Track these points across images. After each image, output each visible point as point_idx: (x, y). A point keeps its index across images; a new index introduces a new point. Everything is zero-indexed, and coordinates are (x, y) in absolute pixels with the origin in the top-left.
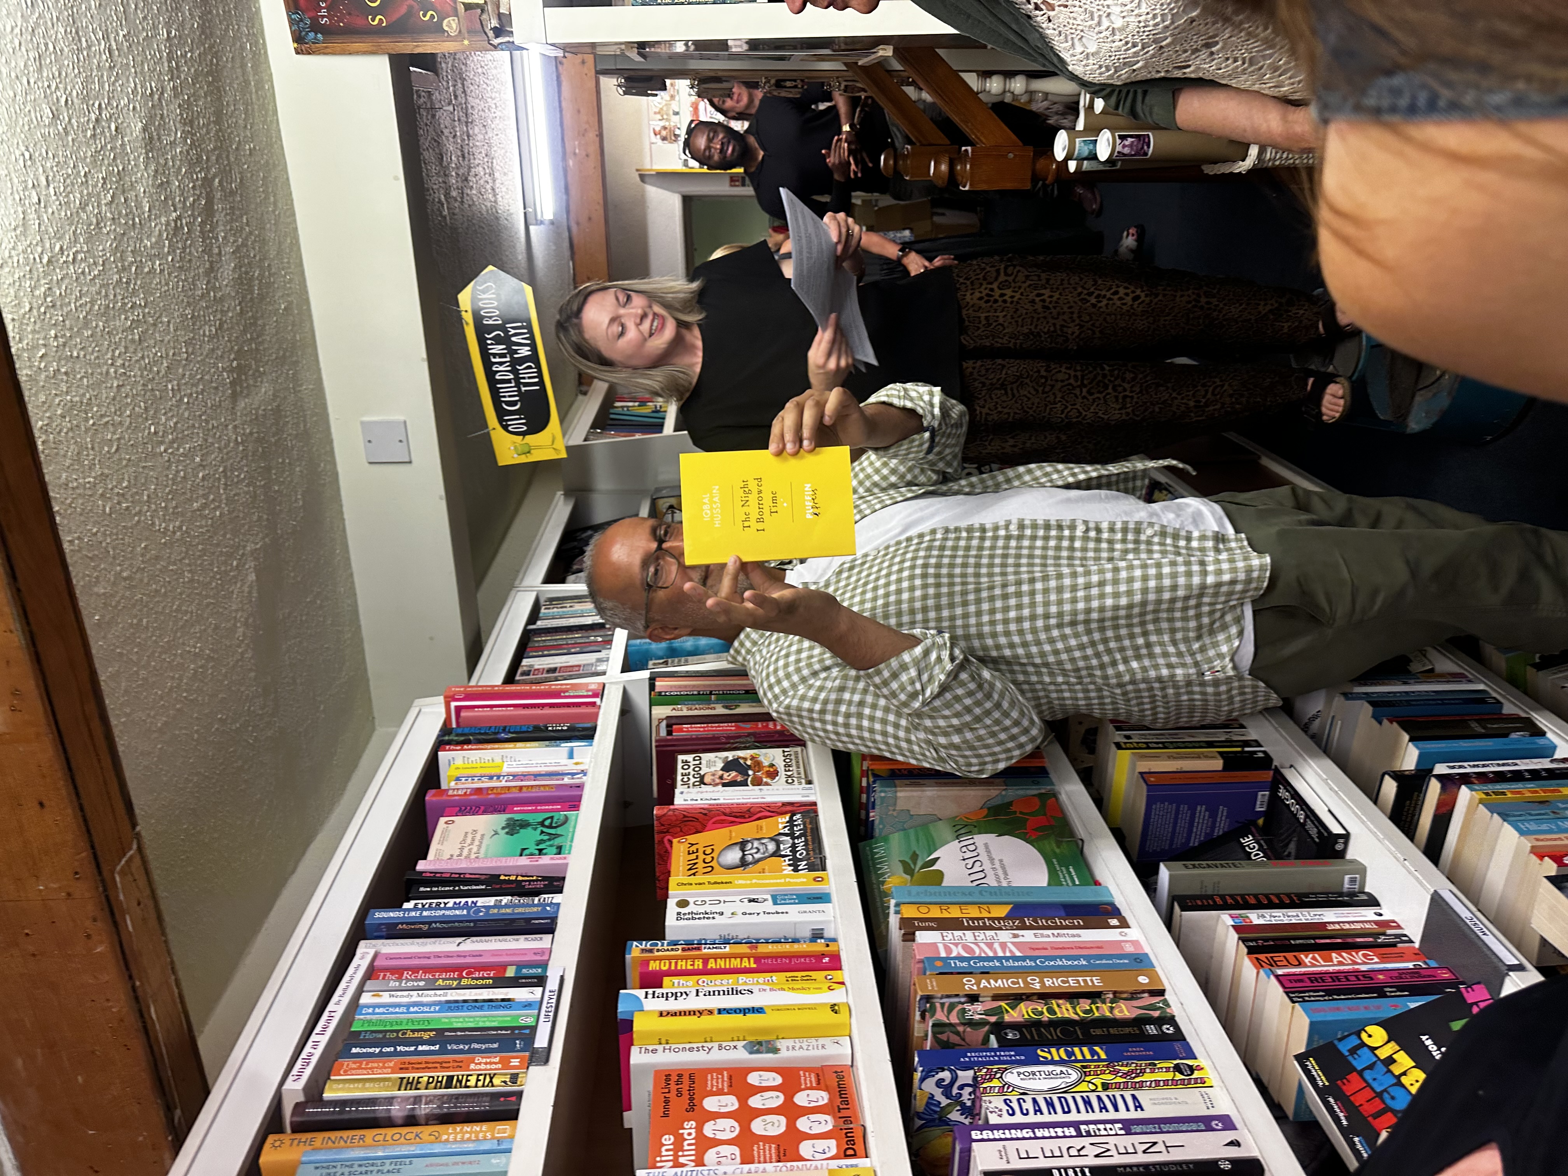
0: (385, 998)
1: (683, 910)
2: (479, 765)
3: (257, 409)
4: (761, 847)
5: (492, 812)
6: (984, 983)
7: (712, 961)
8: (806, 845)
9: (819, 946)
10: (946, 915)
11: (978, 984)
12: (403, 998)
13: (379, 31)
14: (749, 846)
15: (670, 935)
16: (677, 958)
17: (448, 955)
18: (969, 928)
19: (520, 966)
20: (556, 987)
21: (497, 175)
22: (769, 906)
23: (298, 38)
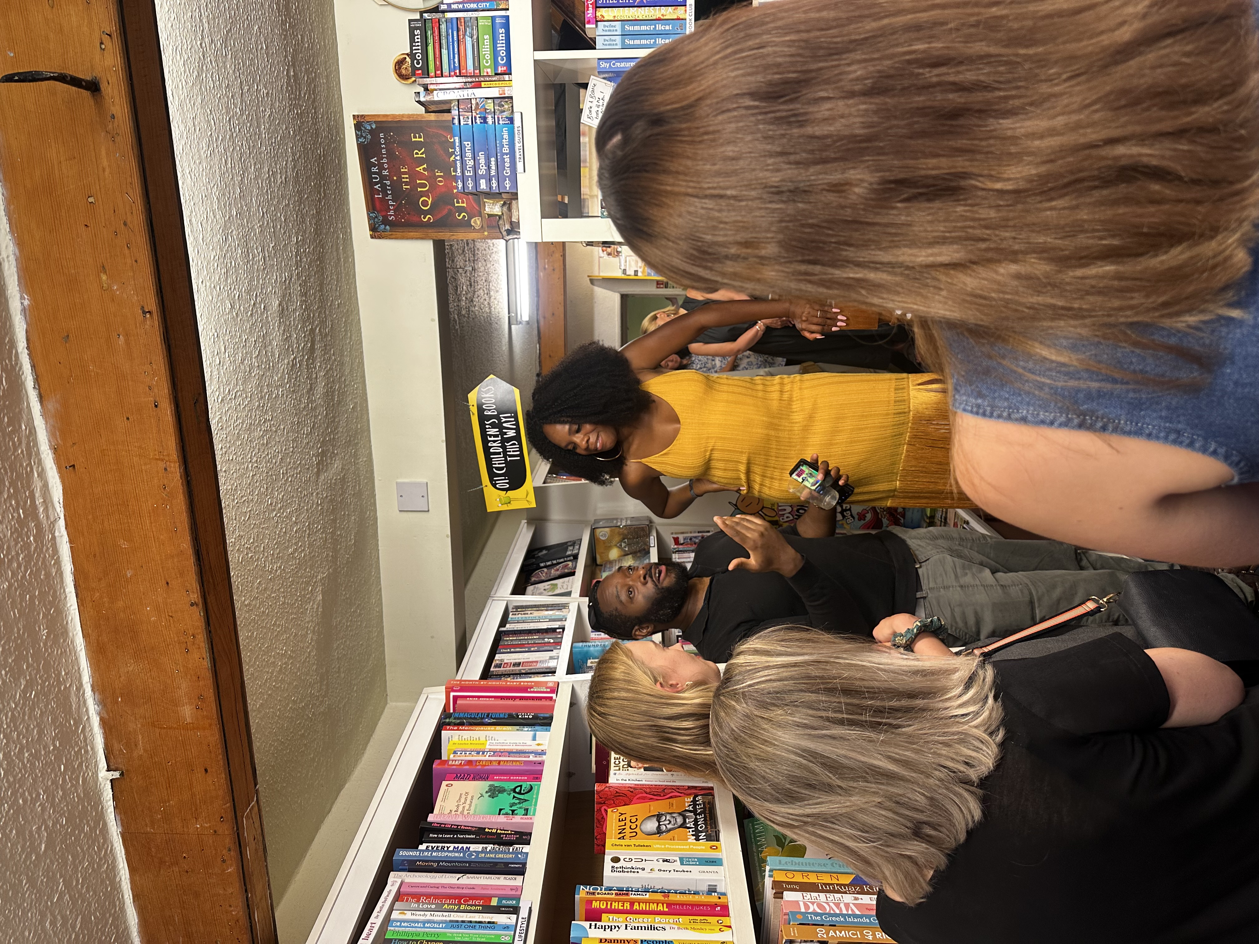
0: (408, 916)
1: (616, 865)
2: (469, 742)
3: (331, 480)
4: (672, 820)
5: (478, 780)
6: (831, 933)
7: (636, 904)
8: (705, 820)
9: (713, 899)
10: (806, 880)
11: (828, 934)
12: (420, 916)
13: (428, 225)
14: (664, 818)
15: (606, 883)
16: (612, 901)
17: (451, 886)
18: (823, 891)
19: (501, 898)
20: (526, 916)
21: (492, 293)
22: (677, 865)
23: (373, 229)
